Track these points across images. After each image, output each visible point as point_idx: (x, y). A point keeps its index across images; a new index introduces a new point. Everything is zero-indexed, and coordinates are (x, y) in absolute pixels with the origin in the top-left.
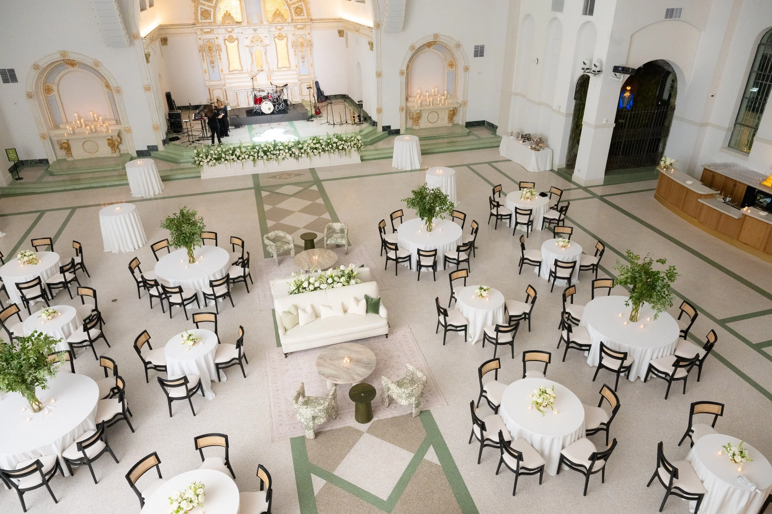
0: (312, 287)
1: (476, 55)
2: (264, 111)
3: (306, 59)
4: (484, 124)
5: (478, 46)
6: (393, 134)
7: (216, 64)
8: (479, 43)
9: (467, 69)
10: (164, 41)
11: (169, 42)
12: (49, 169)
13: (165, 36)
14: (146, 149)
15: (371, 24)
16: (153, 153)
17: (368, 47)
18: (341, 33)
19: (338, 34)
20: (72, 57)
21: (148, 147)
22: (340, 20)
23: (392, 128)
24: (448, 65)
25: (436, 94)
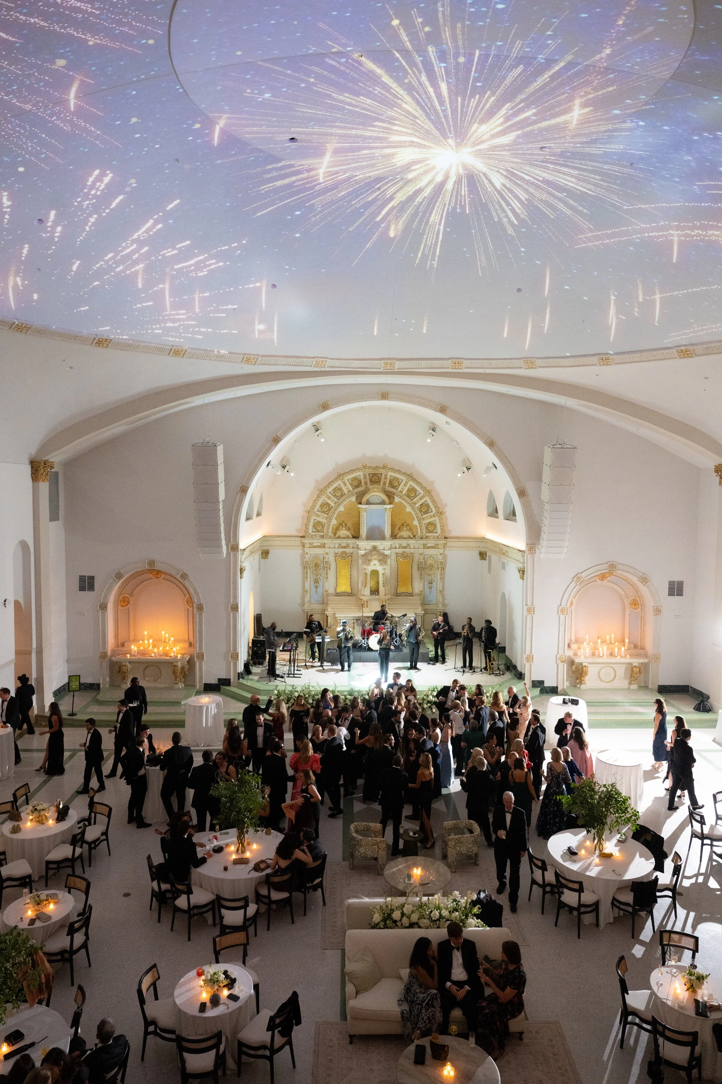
0: (405, 921)
1: (671, 593)
2: (371, 646)
3: (434, 584)
4: (688, 691)
5: (674, 582)
6: (547, 692)
7: (321, 583)
8: (676, 579)
9: (658, 611)
10: (265, 554)
11: (270, 555)
12: (98, 697)
13: (266, 548)
14: (216, 682)
15: (523, 547)
16: (224, 688)
17: (518, 575)
18: (483, 555)
19: (478, 557)
20: (158, 567)
21: (219, 680)
22: (483, 540)
23: (546, 684)
24: (630, 604)
25: (613, 642)
